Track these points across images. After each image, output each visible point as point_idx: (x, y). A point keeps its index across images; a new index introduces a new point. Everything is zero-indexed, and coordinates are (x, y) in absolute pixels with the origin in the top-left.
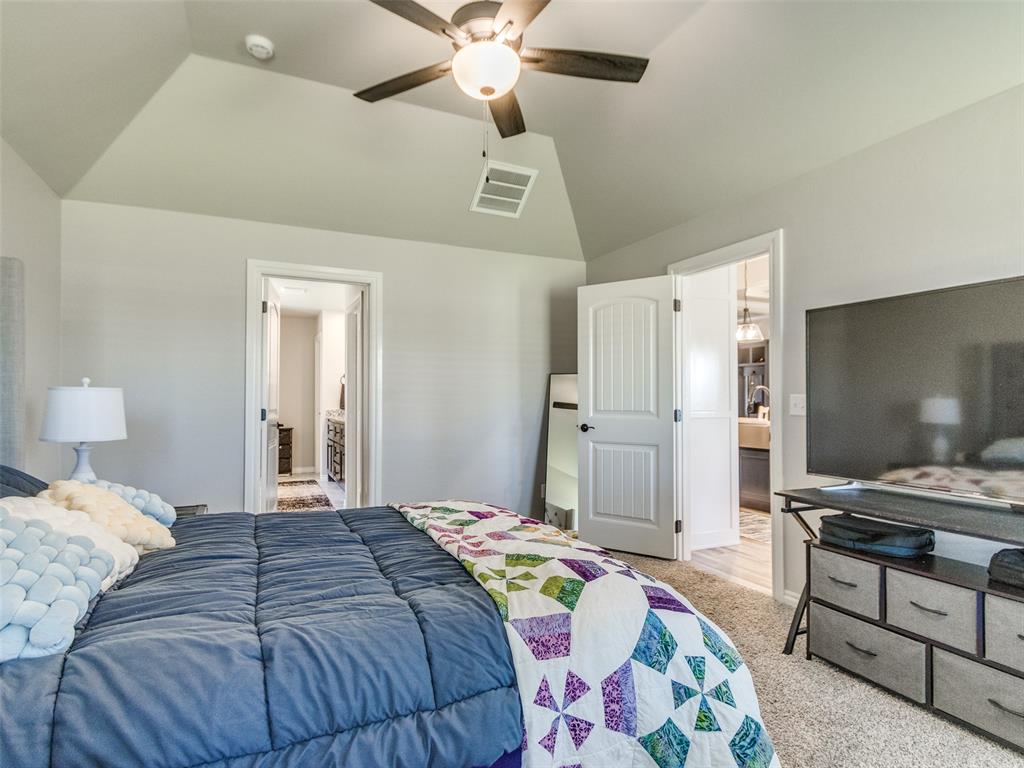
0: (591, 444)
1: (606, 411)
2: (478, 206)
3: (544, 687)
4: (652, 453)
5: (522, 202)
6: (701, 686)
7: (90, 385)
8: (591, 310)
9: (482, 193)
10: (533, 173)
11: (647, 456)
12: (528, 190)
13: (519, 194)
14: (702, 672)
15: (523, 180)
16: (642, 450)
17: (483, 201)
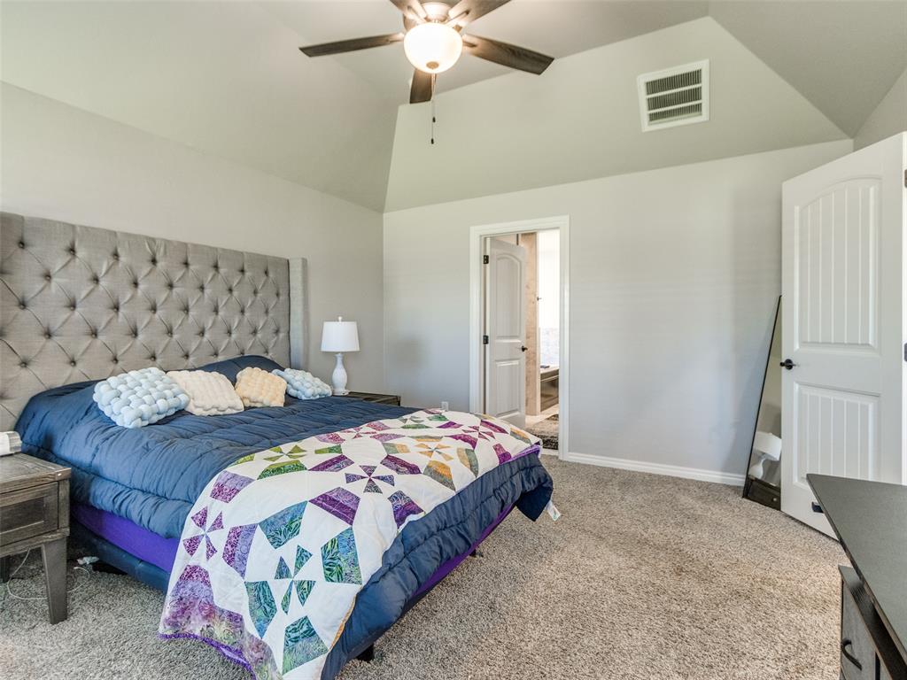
0: (797, 387)
1: (815, 343)
2: (649, 125)
3: (205, 514)
4: (871, 407)
5: (705, 100)
6: (296, 573)
7: (342, 321)
8: (797, 209)
9: (649, 109)
10: (702, 65)
11: (865, 408)
12: (704, 85)
13: (696, 94)
14: (302, 564)
15: (694, 77)
16: (859, 401)
17: (653, 117)
